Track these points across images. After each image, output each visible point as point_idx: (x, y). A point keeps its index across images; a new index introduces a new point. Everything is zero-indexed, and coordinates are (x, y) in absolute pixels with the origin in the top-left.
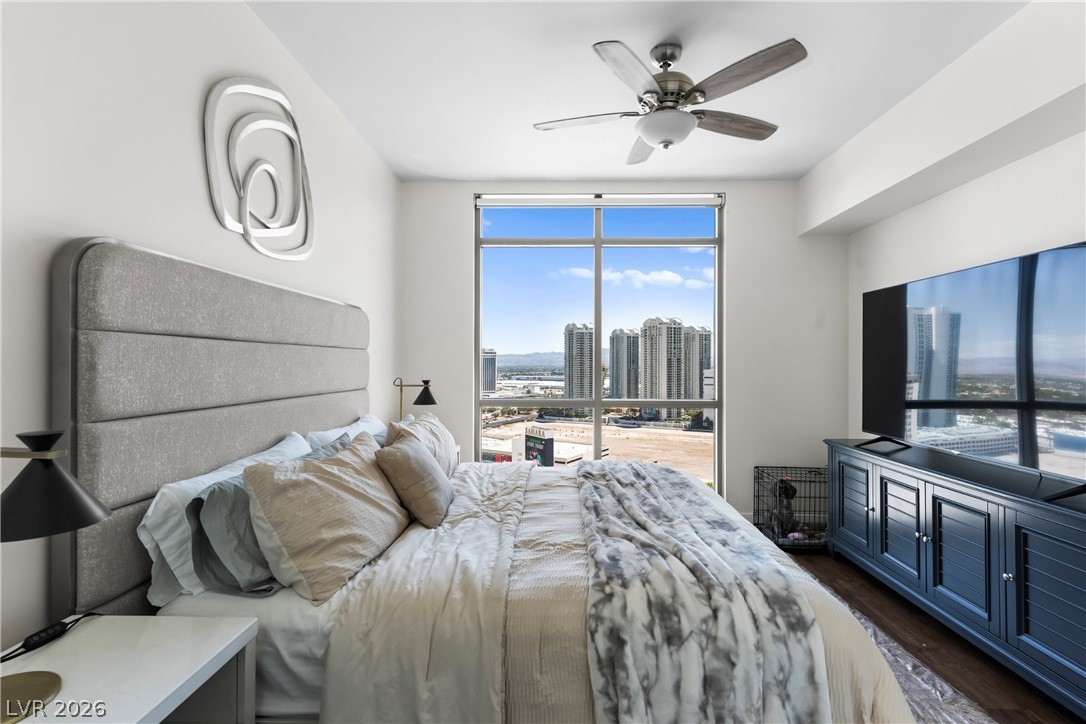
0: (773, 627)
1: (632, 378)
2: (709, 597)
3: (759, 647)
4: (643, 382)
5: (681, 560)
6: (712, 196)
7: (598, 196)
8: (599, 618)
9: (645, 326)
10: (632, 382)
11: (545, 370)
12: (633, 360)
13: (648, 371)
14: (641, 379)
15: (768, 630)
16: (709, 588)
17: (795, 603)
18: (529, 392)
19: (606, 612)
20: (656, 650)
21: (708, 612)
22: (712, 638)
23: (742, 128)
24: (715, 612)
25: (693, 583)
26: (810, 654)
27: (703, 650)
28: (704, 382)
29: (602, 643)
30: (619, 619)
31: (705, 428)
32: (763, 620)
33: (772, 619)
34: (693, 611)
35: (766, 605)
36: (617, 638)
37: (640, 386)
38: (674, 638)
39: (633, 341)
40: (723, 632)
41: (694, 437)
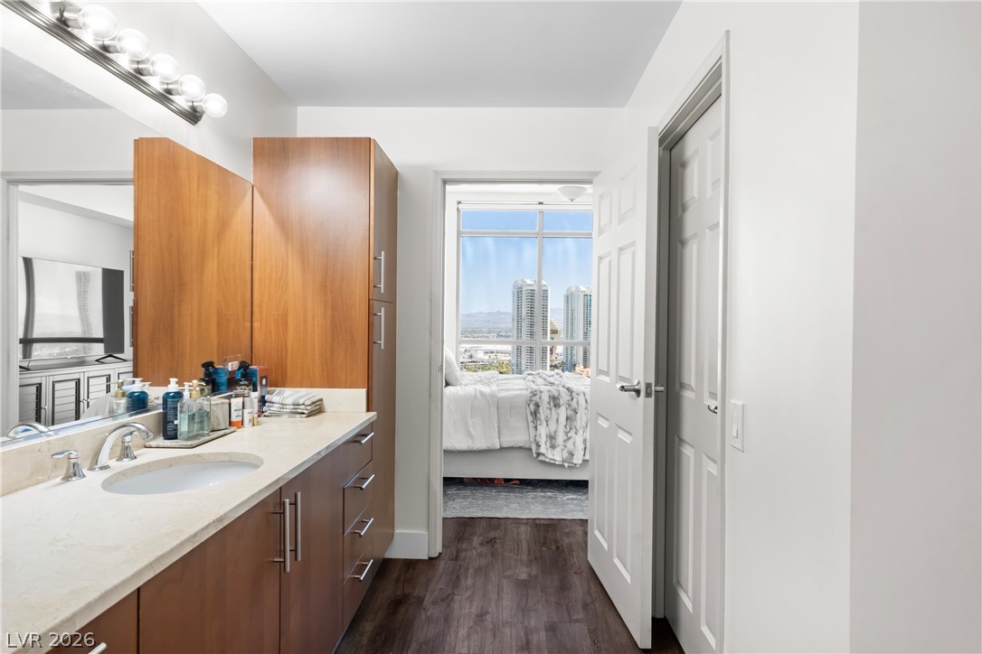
3: (586, 408)
7: (540, 203)
8: (531, 401)
11: (489, 332)
18: (471, 357)
19: (534, 399)
20: (550, 409)
21: (570, 398)
22: (570, 405)
24: (572, 399)
25: (566, 392)
27: (567, 409)
29: (532, 407)
30: (538, 400)
34: (565, 398)
36: (537, 406)
38: (557, 406)
40: (574, 404)
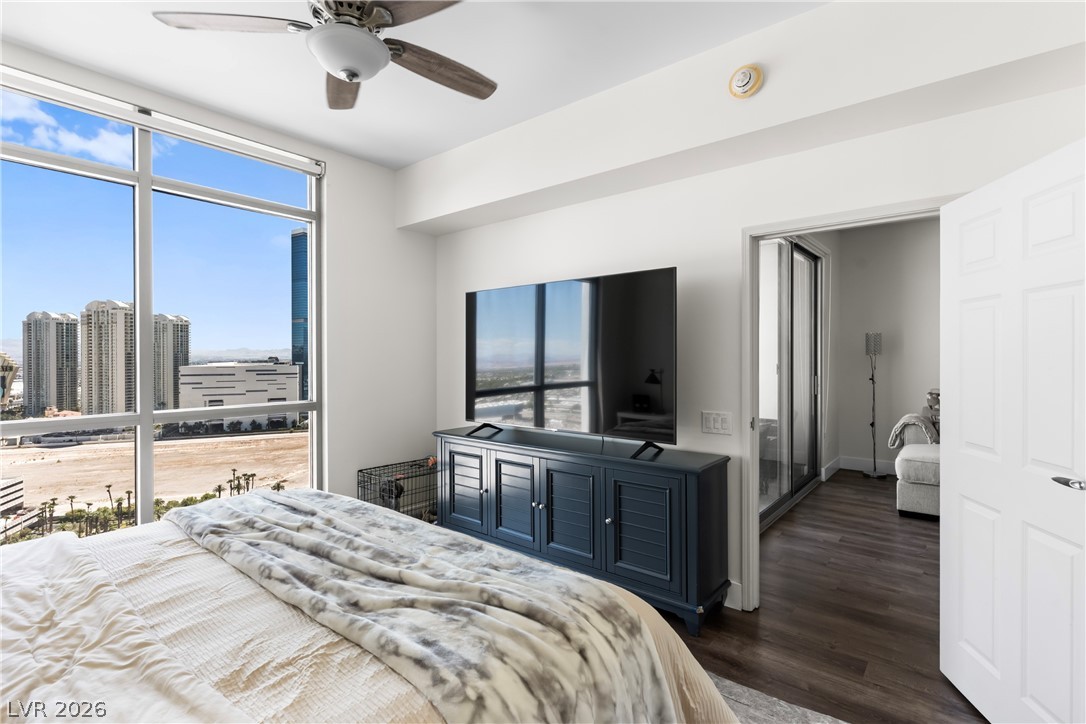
0: (621, 641)
1: (66, 378)
2: (568, 639)
4: (85, 384)
5: (501, 606)
6: (306, 160)
7: (145, 112)
9: (88, 310)
10: (66, 384)
12: (67, 354)
13: (95, 369)
14: (82, 378)
15: (619, 645)
16: (561, 629)
17: (620, 607)
21: (577, 657)
22: (595, 687)
23: (456, 77)
24: (582, 653)
25: (544, 631)
26: (648, 652)
27: (591, 707)
28: (180, 381)
31: (183, 434)
32: (612, 638)
33: (617, 635)
34: (565, 664)
35: (604, 621)
37: (79, 389)
38: (566, 711)
39: (67, 330)
40: (599, 674)
41: (166, 447)
